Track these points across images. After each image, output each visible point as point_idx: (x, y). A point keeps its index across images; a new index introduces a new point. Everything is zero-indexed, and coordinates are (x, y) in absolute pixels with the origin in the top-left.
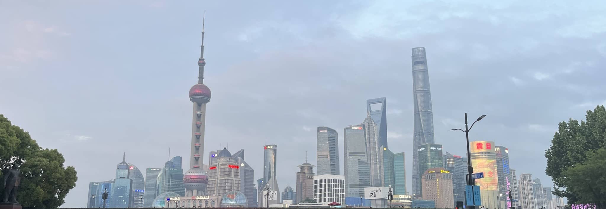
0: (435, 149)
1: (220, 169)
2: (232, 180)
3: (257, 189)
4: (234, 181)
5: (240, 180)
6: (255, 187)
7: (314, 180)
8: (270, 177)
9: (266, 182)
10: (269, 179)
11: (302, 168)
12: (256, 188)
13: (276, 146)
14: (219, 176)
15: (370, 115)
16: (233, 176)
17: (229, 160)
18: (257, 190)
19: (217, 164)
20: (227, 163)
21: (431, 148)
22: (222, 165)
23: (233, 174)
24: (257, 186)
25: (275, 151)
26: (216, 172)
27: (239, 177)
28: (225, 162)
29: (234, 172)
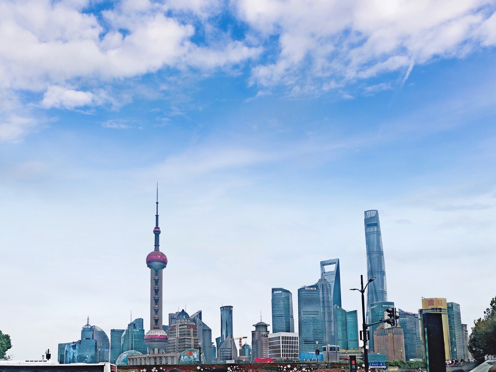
0: (387, 306)
1: (179, 329)
2: (191, 339)
3: (216, 346)
4: (193, 339)
6: (213, 345)
7: (269, 337)
9: (223, 340)
10: (226, 338)
11: (257, 326)
14: (178, 336)
16: (192, 335)
17: (188, 321)
19: (176, 324)
20: (186, 323)
21: (384, 306)
22: (180, 326)
26: (176, 332)
27: (197, 336)
28: (183, 323)
29: (192, 332)
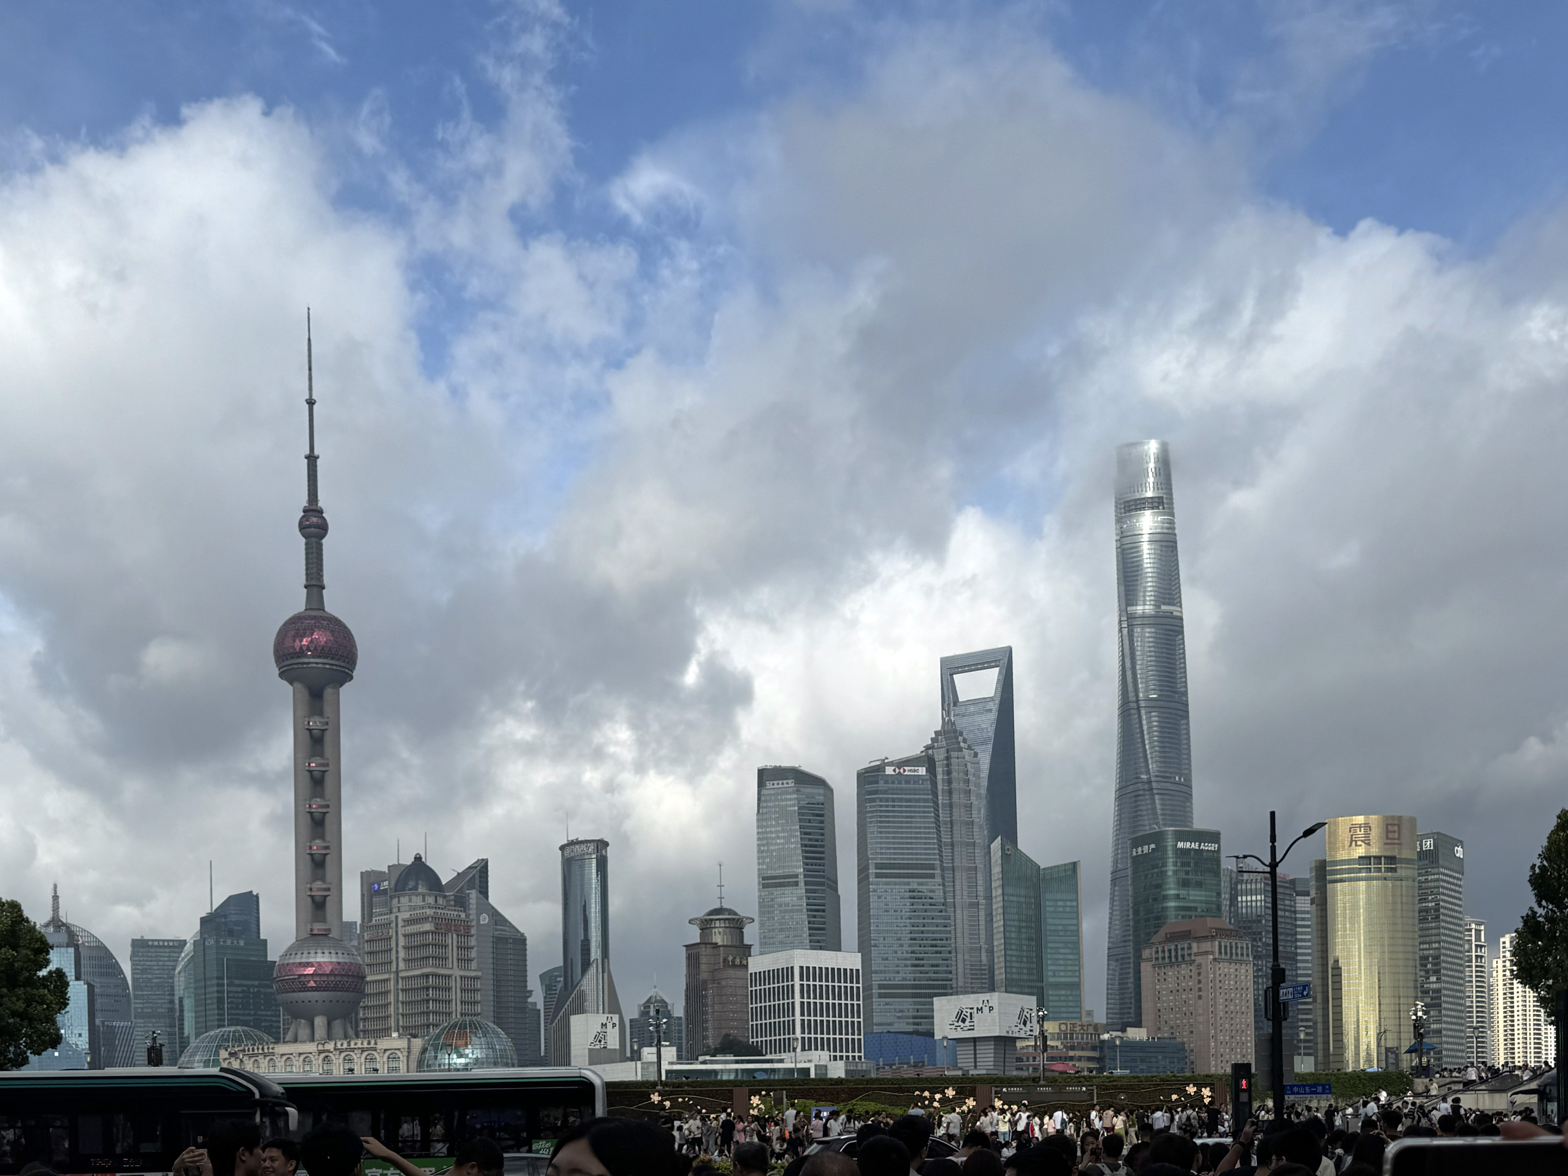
1: (405, 936)
2: (450, 976)
3: (541, 1006)
4: (458, 979)
5: (478, 978)
6: (530, 1000)
7: (752, 969)
8: (585, 964)
9: (572, 982)
10: (584, 970)
11: (705, 925)
12: (535, 1004)
13: (607, 843)
14: (402, 965)
16: (452, 961)
17: (436, 901)
18: (539, 1011)
19: (393, 917)
20: (430, 912)
22: (409, 922)
23: (452, 953)
24: (538, 998)
25: (602, 863)
26: (391, 950)
27: (474, 965)
28: (419, 912)
29: (455, 948)
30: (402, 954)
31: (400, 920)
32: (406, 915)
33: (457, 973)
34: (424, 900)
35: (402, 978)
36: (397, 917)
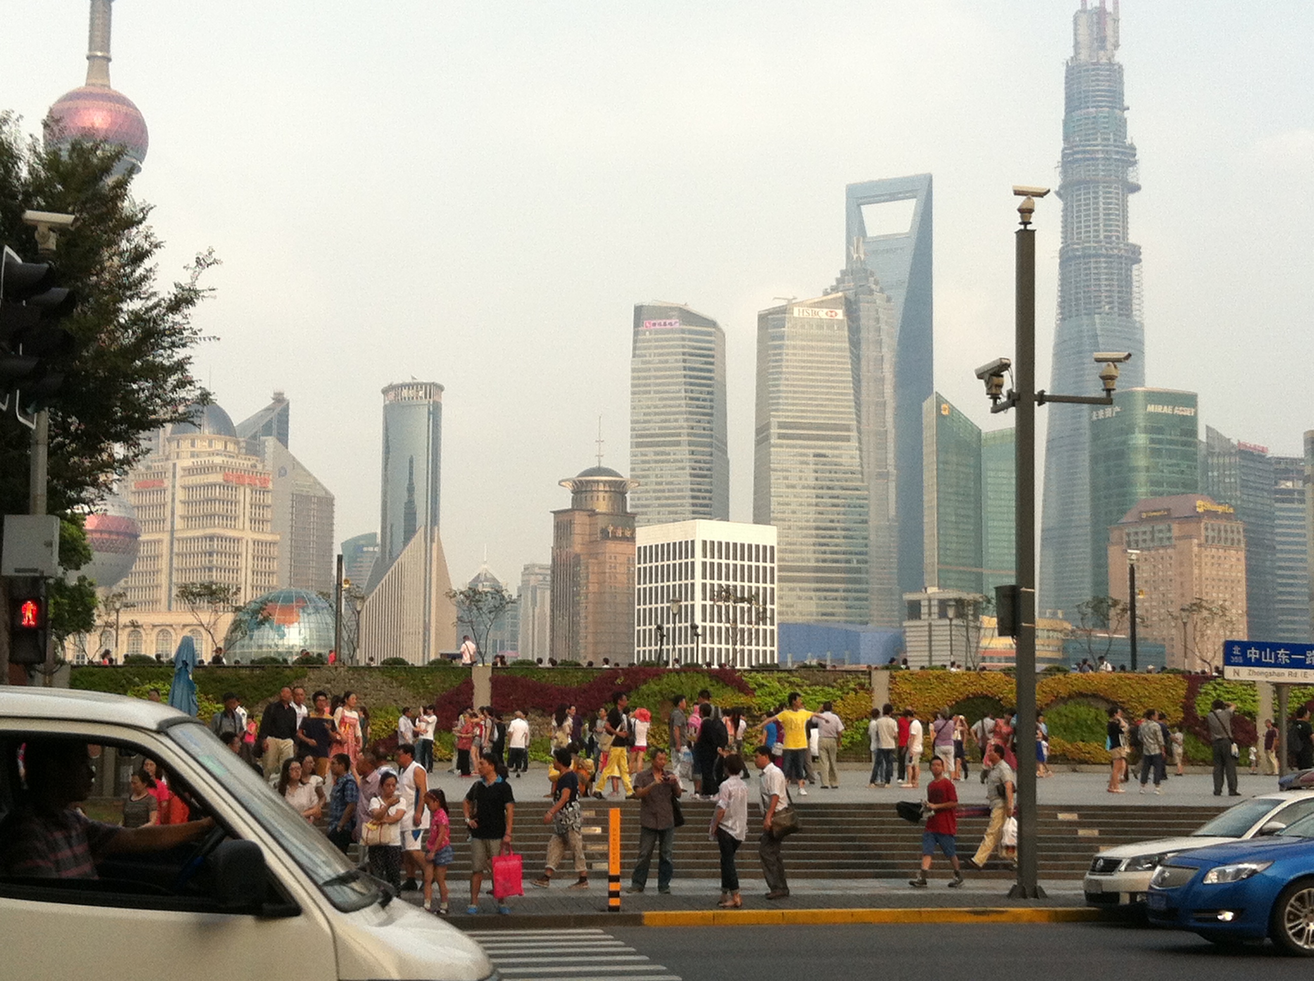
0: (1167, 410)
1: (184, 488)
2: (240, 540)
4: (251, 544)
5: (275, 543)
8: (410, 532)
9: (393, 551)
10: (407, 539)
11: (579, 489)
13: (441, 388)
14: (179, 524)
15: (862, 257)
16: (244, 521)
17: (226, 447)
20: (218, 460)
21: (1151, 408)
22: (190, 471)
23: (244, 510)
25: (435, 412)
26: (166, 504)
27: (271, 527)
28: (204, 460)
29: (248, 506)
30: (180, 510)
31: (178, 469)
32: (188, 462)
33: (249, 535)
34: (210, 446)
35: (178, 540)
36: (174, 465)
